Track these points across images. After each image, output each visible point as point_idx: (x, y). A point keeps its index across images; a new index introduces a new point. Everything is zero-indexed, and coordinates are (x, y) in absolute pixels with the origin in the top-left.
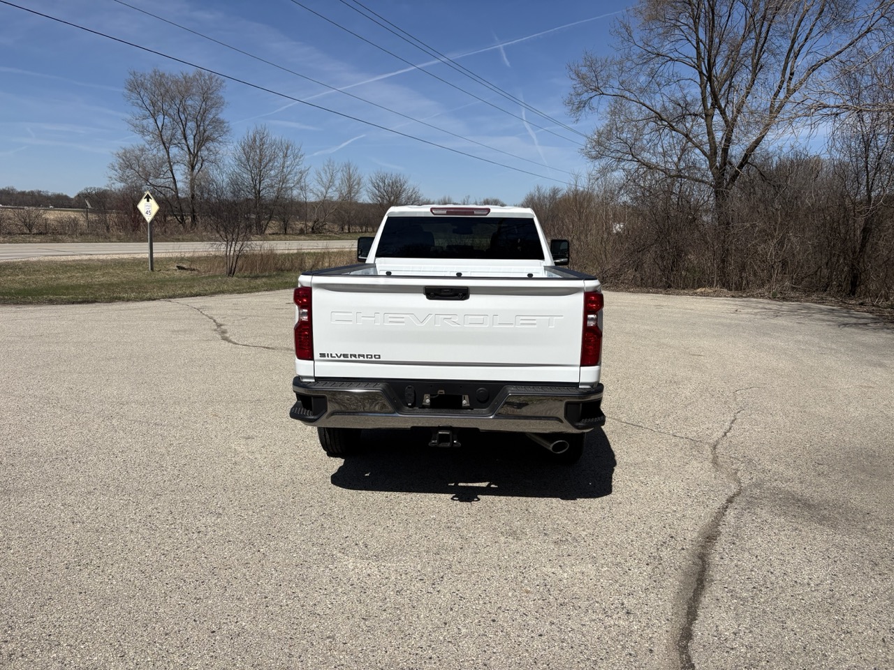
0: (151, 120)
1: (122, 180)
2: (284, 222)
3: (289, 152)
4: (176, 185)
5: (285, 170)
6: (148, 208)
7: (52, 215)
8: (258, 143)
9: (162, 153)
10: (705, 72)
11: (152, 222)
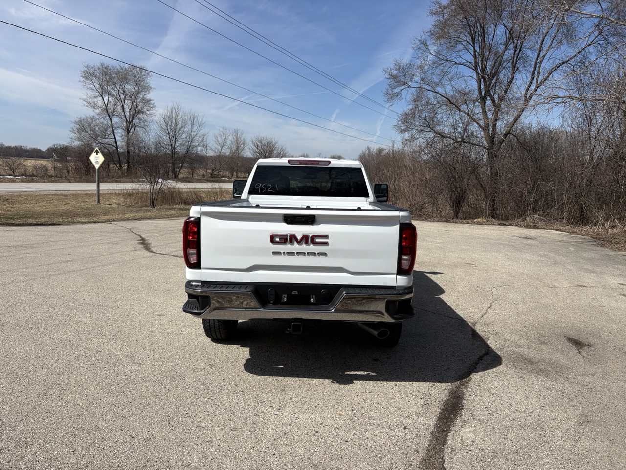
0: (100, 99)
2: (192, 169)
3: (195, 121)
4: (116, 143)
5: (192, 133)
6: (97, 159)
7: (30, 163)
8: (174, 116)
9: (107, 121)
10: (480, 72)
11: (99, 168)
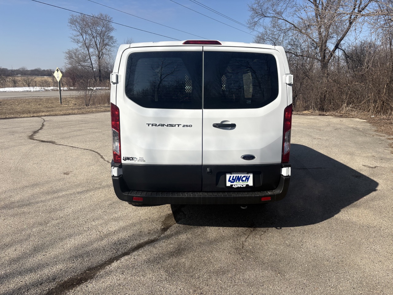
0: (81, 37)
1: (70, 63)
4: (92, 65)
7: (38, 79)
9: (86, 51)
11: (60, 81)
